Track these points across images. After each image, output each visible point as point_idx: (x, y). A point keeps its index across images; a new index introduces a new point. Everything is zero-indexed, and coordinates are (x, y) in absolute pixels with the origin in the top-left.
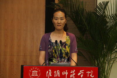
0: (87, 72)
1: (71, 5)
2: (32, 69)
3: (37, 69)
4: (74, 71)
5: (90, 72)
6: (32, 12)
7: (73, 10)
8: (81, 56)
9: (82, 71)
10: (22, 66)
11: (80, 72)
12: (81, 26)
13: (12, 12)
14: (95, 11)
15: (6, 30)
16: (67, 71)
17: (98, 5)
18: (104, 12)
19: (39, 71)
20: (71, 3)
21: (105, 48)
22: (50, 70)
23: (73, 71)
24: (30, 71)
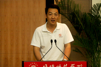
0: (77, 66)
1: (68, 7)
2: (31, 64)
3: (35, 64)
4: (67, 65)
5: (80, 66)
6: (34, 15)
7: (70, 12)
8: (78, 52)
9: (73, 65)
10: (23, 62)
11: (72, 66)
12: (78, 26)
13: (17, 16)
14: (90, 13)
15: (12, 31)
16: (60, 65)
17: (93, 7)
18: (98, 13)
19: (37, 65)
20: (68, 6)
21: (99, 44)
22: (46, 65)
23: (65, 65)
24: (30, 66)
